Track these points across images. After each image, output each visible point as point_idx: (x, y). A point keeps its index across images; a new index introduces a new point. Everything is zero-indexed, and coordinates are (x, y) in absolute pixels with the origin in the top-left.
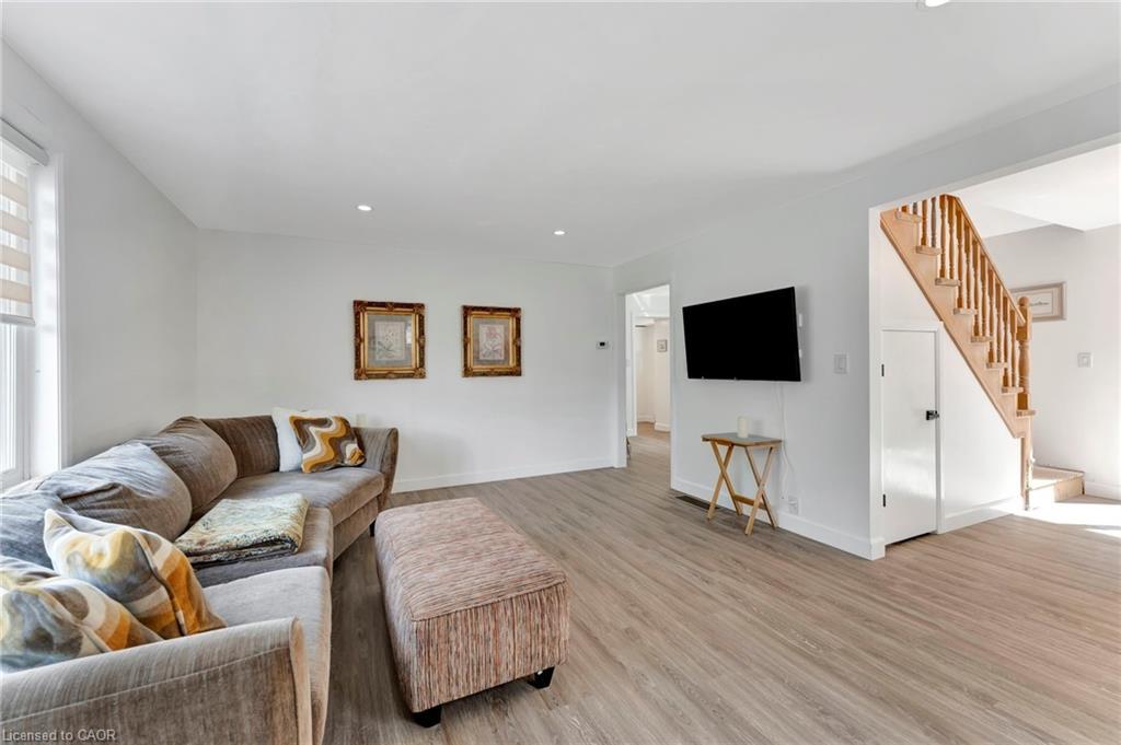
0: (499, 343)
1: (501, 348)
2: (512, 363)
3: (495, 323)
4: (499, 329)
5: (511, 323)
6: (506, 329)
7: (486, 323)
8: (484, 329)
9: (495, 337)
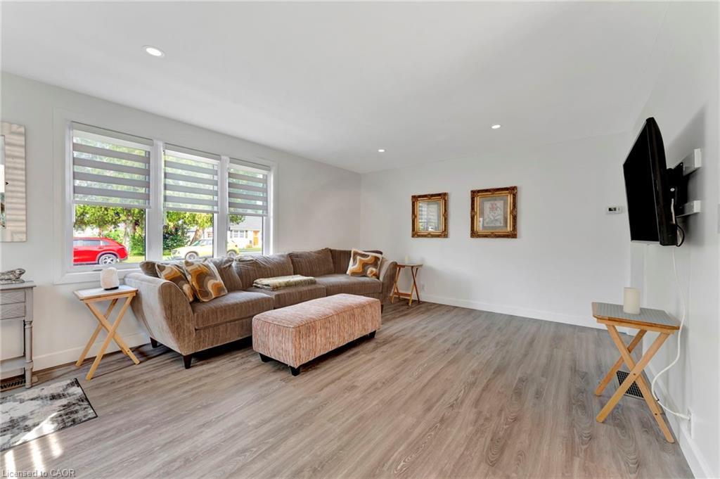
0: (499, 215)
1: (501, 217)
2: (509, 229)
3: (495, 200)
4: (500, 204)
5: (510, 199)
6: (505, 203)
7: (489, 200)
8: (487, 205)
9: (496, 209)
